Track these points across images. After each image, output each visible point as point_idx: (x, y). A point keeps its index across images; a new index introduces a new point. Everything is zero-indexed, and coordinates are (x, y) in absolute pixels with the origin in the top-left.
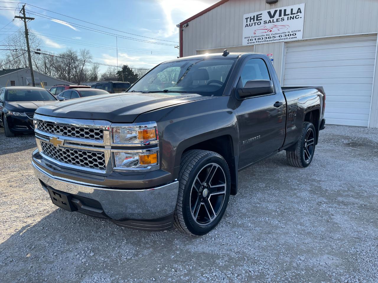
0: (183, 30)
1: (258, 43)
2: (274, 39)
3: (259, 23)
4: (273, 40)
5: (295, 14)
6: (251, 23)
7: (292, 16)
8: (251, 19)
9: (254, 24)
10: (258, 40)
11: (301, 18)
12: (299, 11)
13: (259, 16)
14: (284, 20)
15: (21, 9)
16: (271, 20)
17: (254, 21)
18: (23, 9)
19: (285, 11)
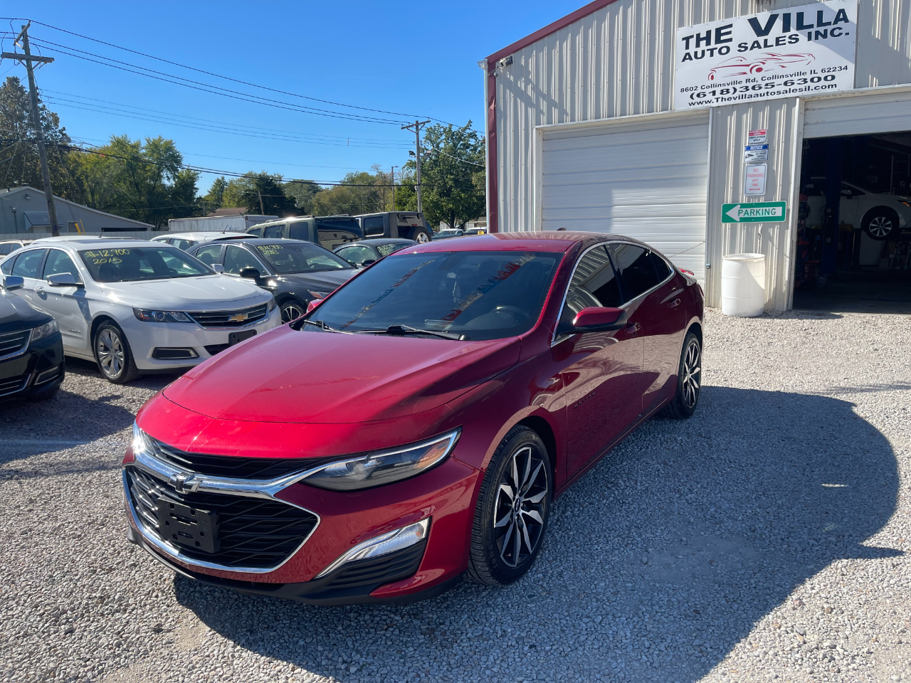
0: (496, 75)
1: (720, 103)
2: (770, 91)
3: (724, 50)
4: (767, 93)
5: (829, 24)
6: (699, 50)
8: (699, 39)
9: (707, 53)
10: (722, 93)
11: (847, 34)
12: (841, 16)
13: (722, 31)
14: (797, 40)
15: (16, 36)
16: (761, 40)
17: (708, 43)
18: (24, 36)
19: (800, 16)
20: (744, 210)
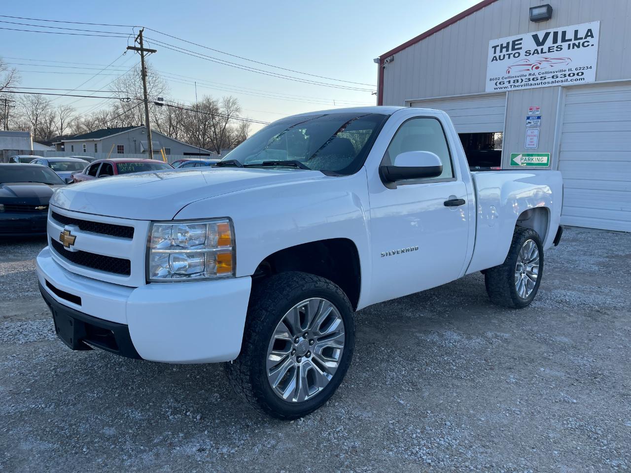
0: (384, 68)
1: (513, 89)
2: (543, 81)
3: (517, 55)
4: (542, 83)
5: (581, 38)
6: (502, 55)
7: (577, 42)
8: (502, 47)
10: (514, 82)
11: (593, 45)
12: (589, 34)
13: (516, 43)
14: (561, 49)
15: (136, 36)
16: (539, 48)
17: (507, 50)
18: (140, 35)
19: (564, 33)
20: (524, 158)
